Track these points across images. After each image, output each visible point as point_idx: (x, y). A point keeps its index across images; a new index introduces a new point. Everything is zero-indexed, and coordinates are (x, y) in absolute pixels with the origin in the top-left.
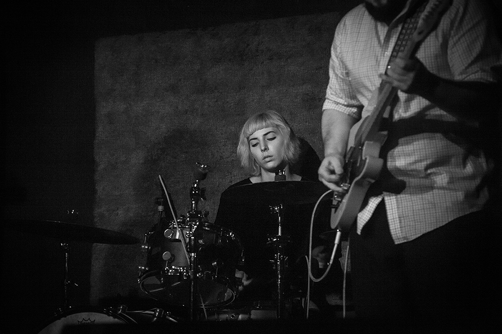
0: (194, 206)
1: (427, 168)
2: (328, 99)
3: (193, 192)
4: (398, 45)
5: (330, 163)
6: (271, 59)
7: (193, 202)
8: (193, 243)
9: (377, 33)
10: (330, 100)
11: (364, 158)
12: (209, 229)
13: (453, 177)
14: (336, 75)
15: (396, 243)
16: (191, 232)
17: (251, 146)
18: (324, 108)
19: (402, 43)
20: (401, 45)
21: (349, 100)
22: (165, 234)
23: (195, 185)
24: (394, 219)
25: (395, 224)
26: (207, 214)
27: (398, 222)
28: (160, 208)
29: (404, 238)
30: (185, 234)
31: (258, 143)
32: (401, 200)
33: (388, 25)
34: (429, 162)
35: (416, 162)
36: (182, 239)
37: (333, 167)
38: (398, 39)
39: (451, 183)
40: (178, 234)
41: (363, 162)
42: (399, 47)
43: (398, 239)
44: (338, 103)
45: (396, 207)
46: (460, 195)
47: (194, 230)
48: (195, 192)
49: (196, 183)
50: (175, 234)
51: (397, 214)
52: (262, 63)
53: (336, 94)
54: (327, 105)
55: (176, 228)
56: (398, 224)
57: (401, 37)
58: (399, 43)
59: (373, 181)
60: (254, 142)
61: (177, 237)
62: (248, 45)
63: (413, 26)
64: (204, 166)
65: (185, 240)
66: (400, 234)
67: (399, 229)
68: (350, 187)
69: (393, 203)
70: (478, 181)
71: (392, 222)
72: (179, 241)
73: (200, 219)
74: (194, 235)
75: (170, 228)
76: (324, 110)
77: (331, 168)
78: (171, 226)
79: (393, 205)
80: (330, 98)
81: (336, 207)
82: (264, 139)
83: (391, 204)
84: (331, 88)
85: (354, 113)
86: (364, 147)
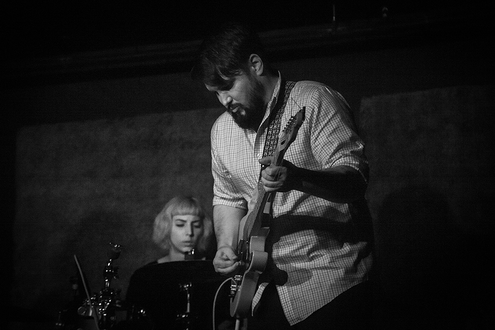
1: (309, 252)
2: (216, 196)
7: (107, 280)
8: (105, 319)
10: (218, 196)
11: (250, 253)
12: (120, 306)
13: (333, 257)
14: (218, 175)
15: (291, 325)
16: (103, 310)
18: (214, 205)
21: (234, 194)
22: (78, 311)
23: (109, 264)
24: (286, 302)
25: (288, 307)
26: (119, 292)
27: (290, 304)
28: (75, 286)
29: (298, 319)
30: (98, 311)
34: (310, 247)
35: (298, 249)
36: (94, 316)
39: (331, 262)
40: (91, 312)
41: (250, 255)
43: (293, 320)
44: (225, 199)
45: (287, 291)
46: (341, 272)
47: (106, 307)
48: (108, 271)
49: (109, 262)
50: (88, 312)
51: (288, 298)
53: (222, 191)
54: (216, 201)
55: (89, 306)
56: (291, 307)
59: (261, 273)
61: (90, 314)
64: (117, 246)
65: (98, 317)
66: (294, 316)
67: (292, 311)
68: (242, 278)
70: (355, 257)
71: (285, 305)
72: (92, 318)
73: (112, 297)
74: (106, 312)
75: (84, 306)
76: (214, 206)
78: (85, 304)
79: (284, 290)
80: (217, 195)
81: (234, 297)
82: (191, 225)
84: (216, 185)
85: (241, 205)
86: (251, 242)
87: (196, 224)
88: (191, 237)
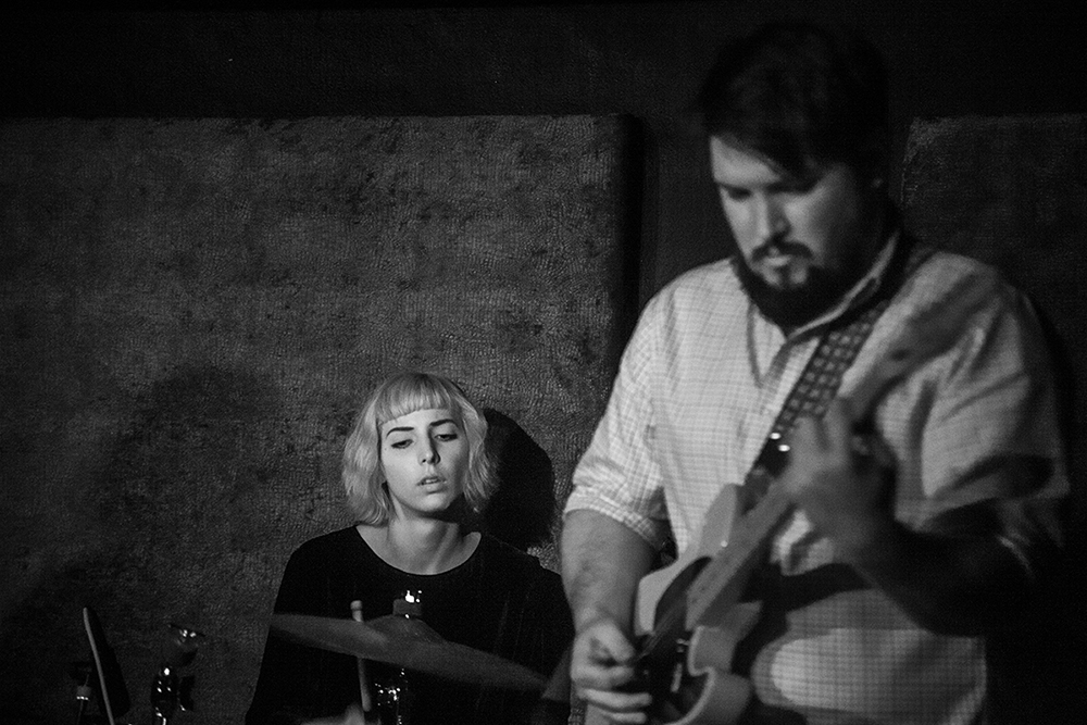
4: (807, 383)
5: (595, 643)
9: (751, 344)
11: (694, 674)
17: (386, 445)
19: (817, 378)
20: (814, 383)
31: (410, 441)
33: (786, 333)
37: (606, 650)
38: (809, 367)
42: (807, 388)
48: (164, 689)
57: (818, 363)
58: (811, 376)
60: (400, 436)
63: (852, 340)
64: (188, 635)
77: (602, 655)
82: (430, 434)
86: (694, 642)
87: (443, 430)
88: (435, 465)
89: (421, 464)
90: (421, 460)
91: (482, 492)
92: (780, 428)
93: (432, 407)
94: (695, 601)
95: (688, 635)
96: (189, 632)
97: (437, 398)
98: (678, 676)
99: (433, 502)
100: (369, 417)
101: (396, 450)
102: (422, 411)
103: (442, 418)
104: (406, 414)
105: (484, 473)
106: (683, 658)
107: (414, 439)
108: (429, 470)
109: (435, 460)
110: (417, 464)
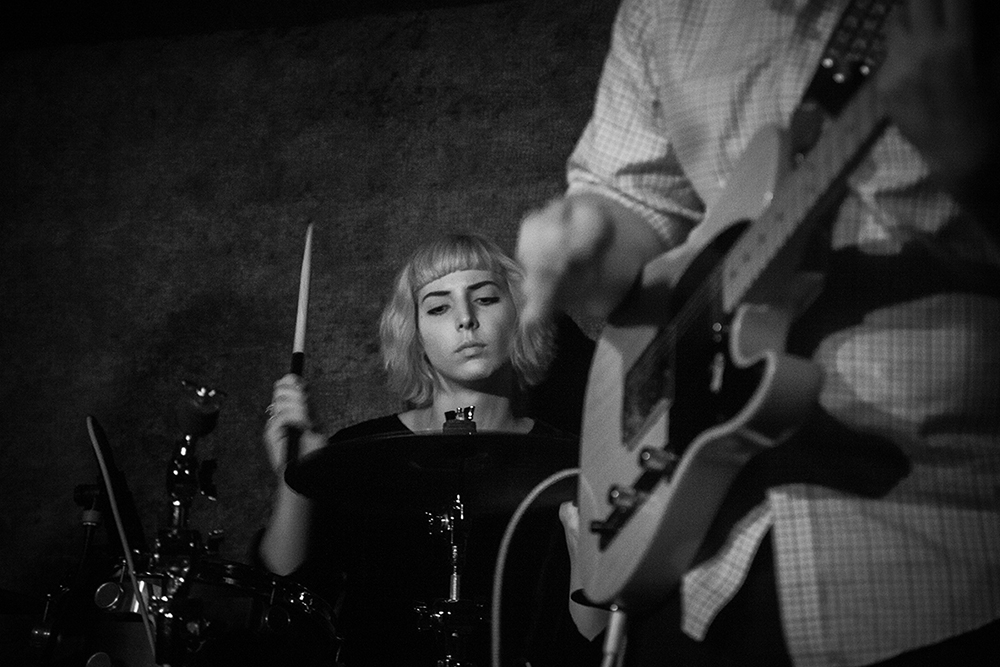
0: (176, 514)
3: (176, 473)
6: (454, 112)
7: (177, 503)
16: (165, 599)
22: (96, 597)
23: (183, 452)
24: (799, 585)
25: (802, 602)
27: (815, 597)
28: (90, 517)
31: (447, 306)
32: (830, 524)
43: (810, 655)
45: (810, 545)
47: (173, 590)
48: (181, 472)
49: (184, 443)
50: (127, 598)
51: (812, 571)
52: (430, 123)
56: (815, 606)
60: (436, 302)
61: (135, 608)
62: (395, 75)
64: (206, 394)
66: (819, 641)
67: (817, 623)
69: (798, 529)
71: (791, 595)
73: (194, 556)
74: (173, 606)
78: (119, 572)
79: (799, 538)
81: (607, 531)
82: (468, 298)
83: (794, 534)
86: (737, 326)
87: (483, 293)
88: (473, 331)
89: (458, 330)
90: (458, 325)
91: (534, 361)
92: (833, 51)
93: (469, 267)
94: (734, 275)
95: (728, 319)
96: (208, 391)
97: (475, 258)
98: (718, 371)
99: (474, 368)
100: (403, 284)
101: (432, 317)
102: (458, 273)
103: (480, 280)
104: (440, 277)
105: (538, 342)
106: (724, 346)
107: (451, 304)
108: (467, 336)
109: (473, 325)
110: (455, 330)
